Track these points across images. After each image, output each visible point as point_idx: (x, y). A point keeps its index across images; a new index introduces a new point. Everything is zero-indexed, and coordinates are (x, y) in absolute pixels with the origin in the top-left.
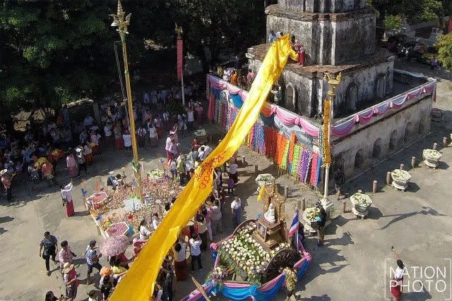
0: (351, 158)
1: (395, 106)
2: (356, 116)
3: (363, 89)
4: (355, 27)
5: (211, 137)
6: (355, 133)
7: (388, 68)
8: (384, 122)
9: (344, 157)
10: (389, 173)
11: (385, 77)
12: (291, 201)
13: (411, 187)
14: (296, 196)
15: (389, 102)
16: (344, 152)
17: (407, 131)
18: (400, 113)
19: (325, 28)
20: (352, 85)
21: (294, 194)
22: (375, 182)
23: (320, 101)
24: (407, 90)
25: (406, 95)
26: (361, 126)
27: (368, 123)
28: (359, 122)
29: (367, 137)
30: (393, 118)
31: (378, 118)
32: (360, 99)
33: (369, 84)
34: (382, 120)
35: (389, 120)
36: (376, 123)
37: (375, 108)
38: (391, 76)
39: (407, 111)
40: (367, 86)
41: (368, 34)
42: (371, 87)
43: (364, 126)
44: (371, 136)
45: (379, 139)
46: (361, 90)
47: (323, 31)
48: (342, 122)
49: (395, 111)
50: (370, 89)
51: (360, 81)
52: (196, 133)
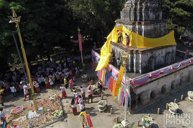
0: (148, 95)
1: (173, 69)
2: (150, 74)
3: (159, 59)
4: (155, 29)
5: (90, 78)
6: (150, 82)
7: (173, 49)
8: (168, 77)
9: (143, 94)
10: (167, 104)
11: (171, 54)
12: (113, 116)
13: (179, 112)
14: (117, 114)
15: (170, 67)
16: (143, 92)
17: (181, 81)
18: (177, 72)
19: (139, 28)
20: (152, 57)
21: (116, 112)
22: (159, 109)
23: (135, 65)
24: (181, 60)
25: (180, 63)
26: (153, 79)
27: (158, 78)
28: (152, 77)
29: (158, 84)
30: (173, 75)
31: (164, 75)
32: (157, 64)
33: (162, 57)
34: (166, 76)
35: (171, 76)
36: (163, 77)
37: (162, 70)
38: (174, 54)
39: (181, 71)
40: (161, 58)
41: (163, 32)
42: (163, 59)
43: (155, 79)
44: (160, 84)
45: (165, 85)
46: (157, 60)
47: (137, 30)
48: (141, 77)
49: (174, 71)
50: (162, 60)
51: (157, 55)
52: (82, 77)
